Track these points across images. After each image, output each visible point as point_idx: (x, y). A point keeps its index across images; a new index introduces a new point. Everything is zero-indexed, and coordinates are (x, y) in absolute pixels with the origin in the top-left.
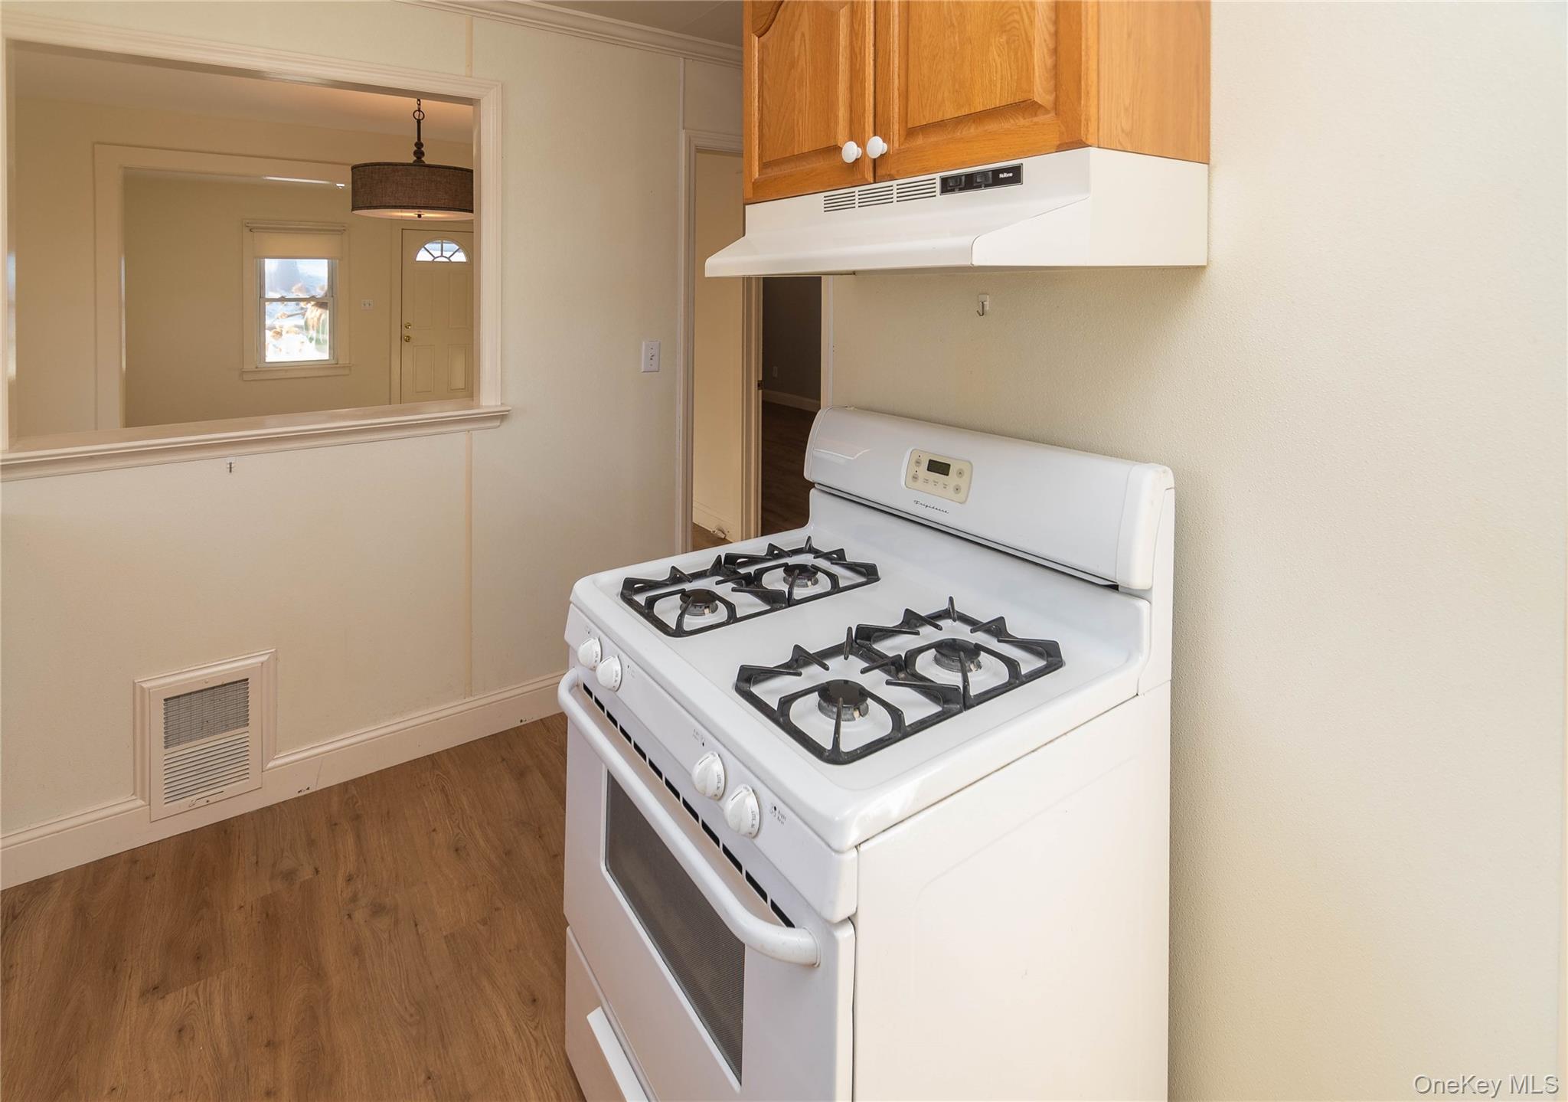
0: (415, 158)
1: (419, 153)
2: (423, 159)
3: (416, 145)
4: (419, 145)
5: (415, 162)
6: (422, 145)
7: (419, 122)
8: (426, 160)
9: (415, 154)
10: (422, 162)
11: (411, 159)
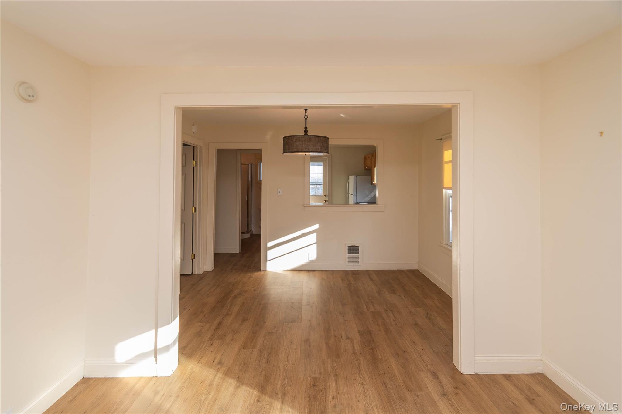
0: (305, 133)
1: (306, 131)
2: (307, 133)
3: (305, 128)
4: (306, 128)
5: (304, 134)
6: (307, 128)
7: (306, 119)
8: (309, 133)
9: (305, 131)
10: (307, 134)
11: (303, 133)
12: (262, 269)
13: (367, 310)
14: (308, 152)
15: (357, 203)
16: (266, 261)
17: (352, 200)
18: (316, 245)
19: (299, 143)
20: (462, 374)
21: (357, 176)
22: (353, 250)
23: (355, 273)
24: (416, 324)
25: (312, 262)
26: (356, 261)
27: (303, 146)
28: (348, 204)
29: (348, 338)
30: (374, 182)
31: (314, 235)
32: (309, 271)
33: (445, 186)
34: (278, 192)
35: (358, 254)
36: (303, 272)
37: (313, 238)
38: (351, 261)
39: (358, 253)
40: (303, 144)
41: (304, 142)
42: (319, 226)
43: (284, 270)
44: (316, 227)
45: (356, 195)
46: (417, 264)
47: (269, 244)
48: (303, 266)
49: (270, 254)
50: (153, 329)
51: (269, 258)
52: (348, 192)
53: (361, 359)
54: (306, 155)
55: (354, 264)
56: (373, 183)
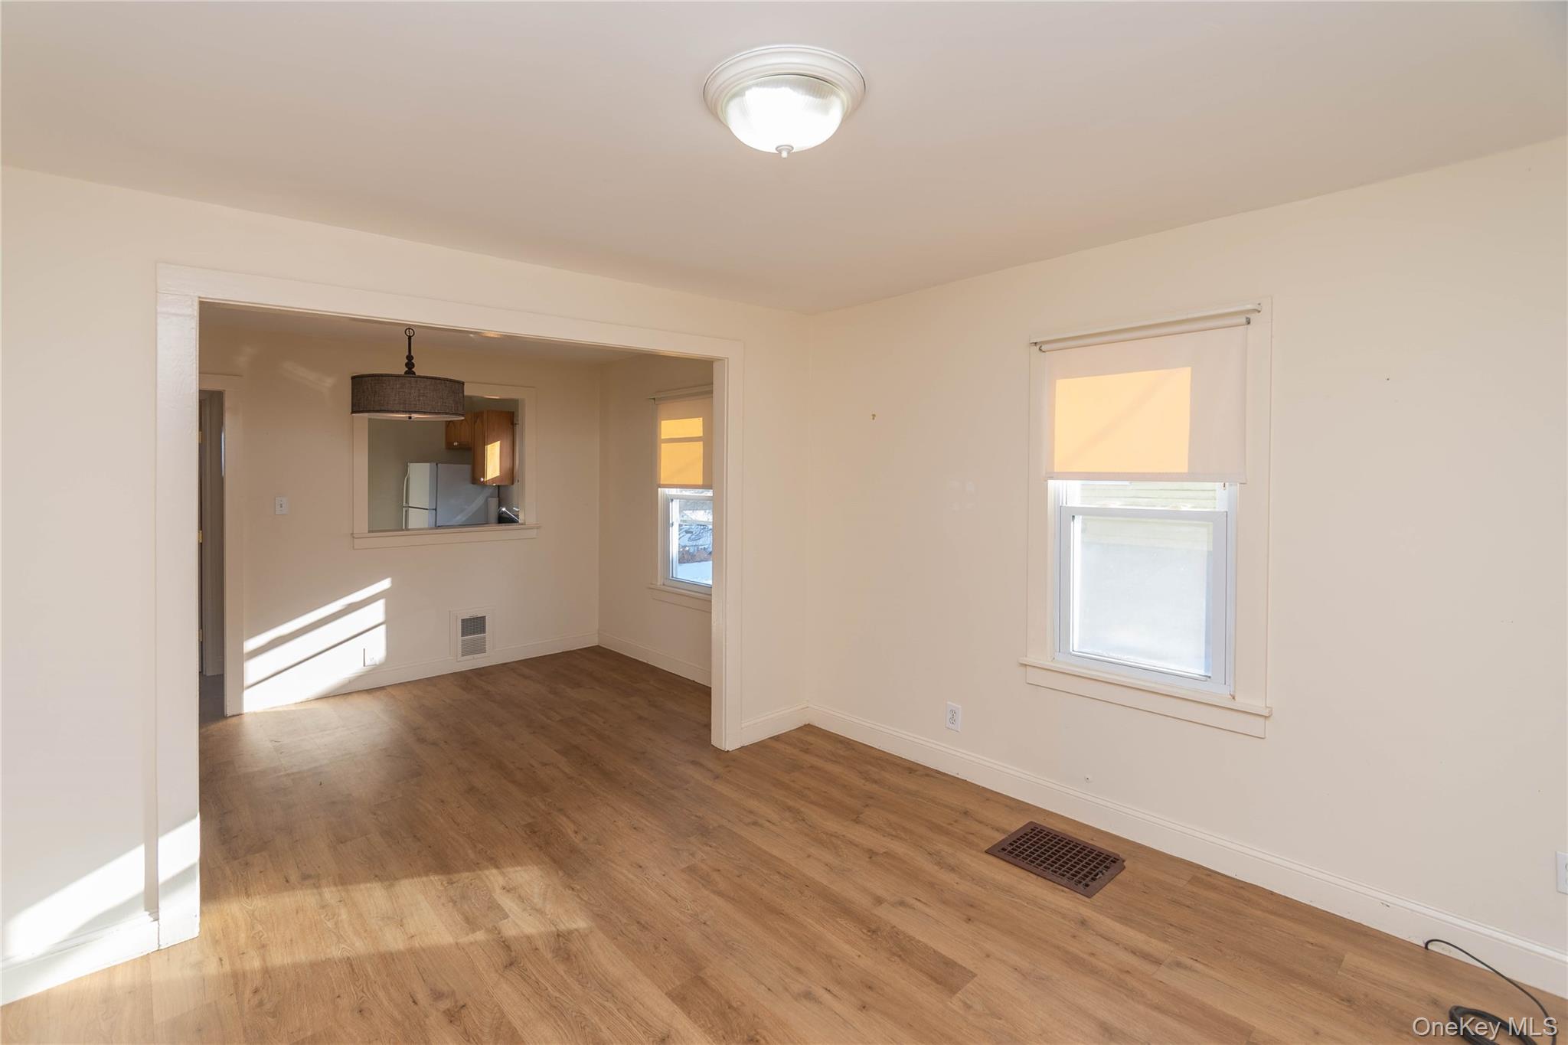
0: (406, 370)
1: (410, 365)
2: (413, 370)
3: (407, 357)
4: (410, 358)
5: (405, 373)
6: (412, 358)
7: (410, 338)
8: (418, 371)
9: (407, 365)
10: (414, 373)
11: (402, 370)
12: (229, 711)
13: (549, 721)
14: (415, 412)
15: (437, 527)
16: (241, 688)
17: (418, 519)
18: (383, 627)
19: (410, 394)
20: (728, 751)
21: (437, 465)
22: (474, 626)
23: (481, 673)
24: (640, 718)
25: (375, 669)
26: (479, 648)
27: (419, 400)
28: (407, 529)
29: (544, 764)
30: (484, 478)
31: (380, 606)
32: (369, 691)
33: (662, 483)
34: (278, 507)
35: (484, 632)
36: (355, 696)
37: (376, 612)
38: (469, 650)
39: (483, 630)
40: (419, 396)
41: (422, 391)
42: (392, 582)
43: (296, 703)
44: (385, 584)
45: (436, 510)
46: (597, 635)
47: (250, 645)
48: (351, 682)
49: (253, 669)
50: (138, 845)
51: (249, 679)
52: (407, 502)
53: (585, 780)
54: (410, 418)
55: (476, 656)
56: (482, 479)
